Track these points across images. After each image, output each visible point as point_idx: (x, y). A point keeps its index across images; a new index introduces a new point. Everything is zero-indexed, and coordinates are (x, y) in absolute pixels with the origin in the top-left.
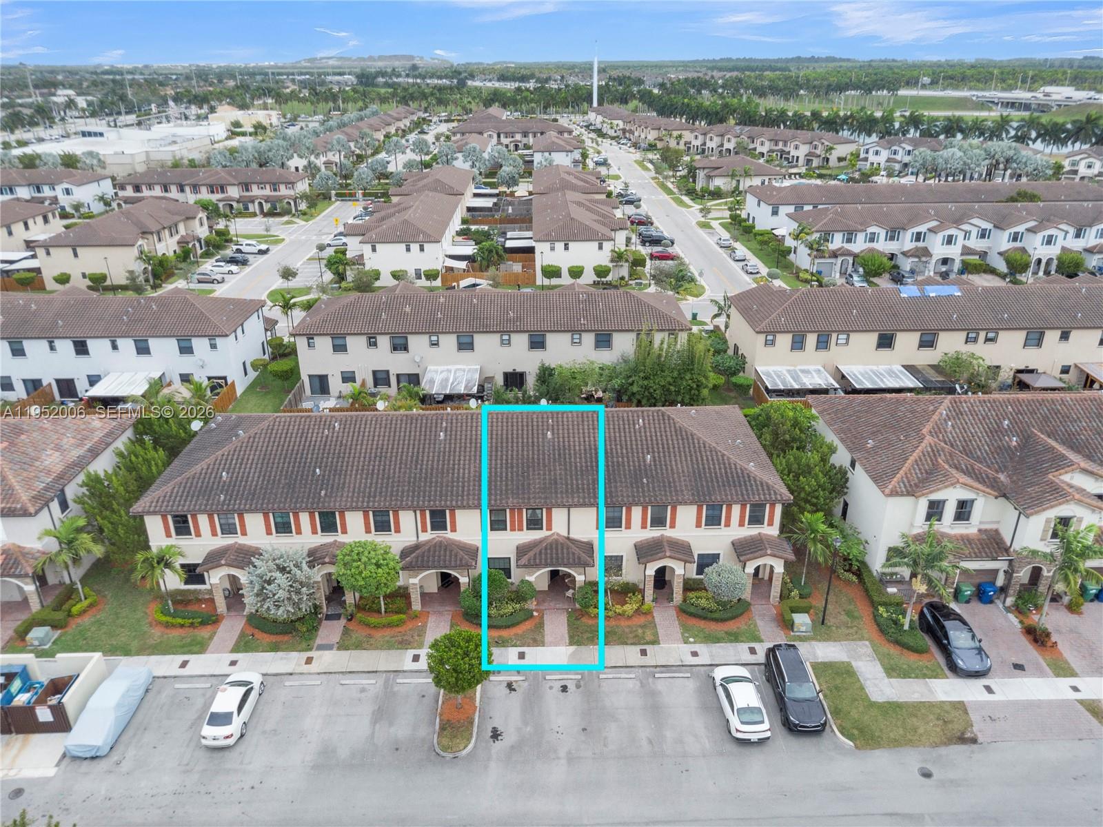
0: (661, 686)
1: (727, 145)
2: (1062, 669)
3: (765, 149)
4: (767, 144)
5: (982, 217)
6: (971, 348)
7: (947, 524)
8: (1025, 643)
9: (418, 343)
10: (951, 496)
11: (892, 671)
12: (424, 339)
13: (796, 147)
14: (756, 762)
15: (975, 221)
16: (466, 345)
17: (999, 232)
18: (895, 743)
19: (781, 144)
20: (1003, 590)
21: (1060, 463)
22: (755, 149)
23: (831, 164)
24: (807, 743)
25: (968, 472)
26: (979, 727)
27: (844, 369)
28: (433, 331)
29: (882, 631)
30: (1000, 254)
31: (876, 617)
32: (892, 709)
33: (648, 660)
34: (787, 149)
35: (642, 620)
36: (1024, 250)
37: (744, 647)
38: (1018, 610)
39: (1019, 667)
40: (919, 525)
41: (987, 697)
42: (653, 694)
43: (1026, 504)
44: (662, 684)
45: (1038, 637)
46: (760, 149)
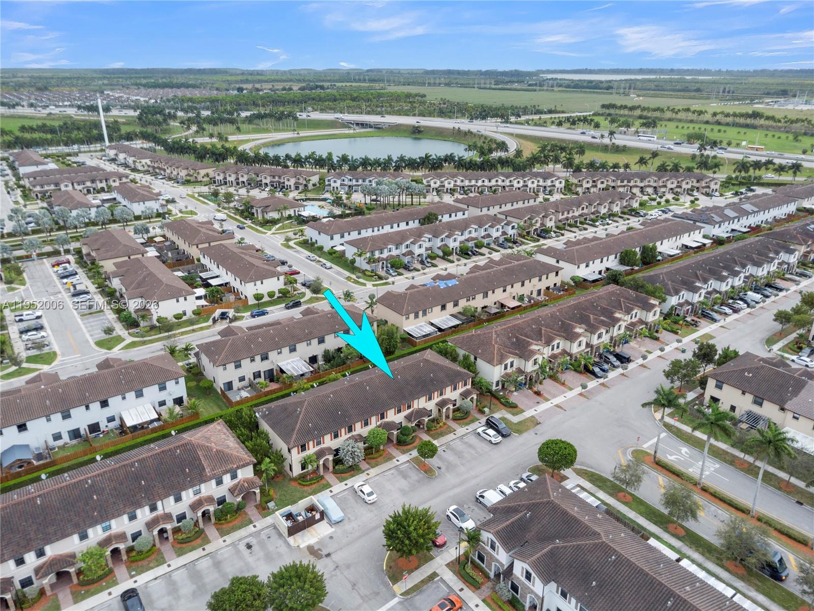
0: (466, 440)
1: (241, 179)
2: (547, 400)
3: (268, 181)
4: (268, 178)
5: (429, 233)
6: (469, 303)
7: (509, 370)
8: (535, 396)
9: (272, 355)
10: (509, 361)
11: (514, 414)
12: (275, 352)
13: (288, 180)
14: (501, 446)
15: (426, 235)
16: (293, 350)
17: (435, 239)
18: (526, 430)
19: (277, 177)
20: (525, 384)
21: (530, 344)
22: (261, 181)
23: (310, 188)
24: (508, 438)
25: (510, 353)
26: (539, 420)
27: (432, 321)
28: (278, 347)
29: (505, 405)
30: (439, 248)
31: (501, 403)
32: (520, 423)
33: (458, 435)
34: (282, 181)
35: (446, 426)
36: (446, 245)
37: (477, 422)
38: (530, 388)
39: (538, 403)
40: (503, 372)
41: (536, 412)
42: (466, 443)
43: (527, 359)
44: (466, 439)
45: (538, 393)
46: (264, 181)
